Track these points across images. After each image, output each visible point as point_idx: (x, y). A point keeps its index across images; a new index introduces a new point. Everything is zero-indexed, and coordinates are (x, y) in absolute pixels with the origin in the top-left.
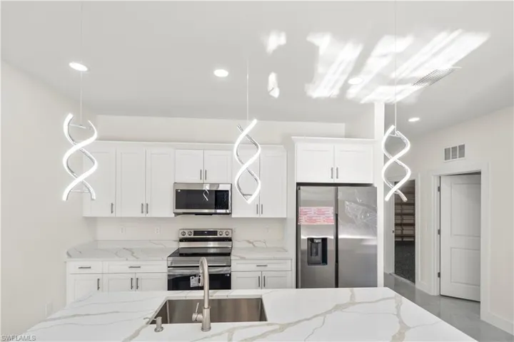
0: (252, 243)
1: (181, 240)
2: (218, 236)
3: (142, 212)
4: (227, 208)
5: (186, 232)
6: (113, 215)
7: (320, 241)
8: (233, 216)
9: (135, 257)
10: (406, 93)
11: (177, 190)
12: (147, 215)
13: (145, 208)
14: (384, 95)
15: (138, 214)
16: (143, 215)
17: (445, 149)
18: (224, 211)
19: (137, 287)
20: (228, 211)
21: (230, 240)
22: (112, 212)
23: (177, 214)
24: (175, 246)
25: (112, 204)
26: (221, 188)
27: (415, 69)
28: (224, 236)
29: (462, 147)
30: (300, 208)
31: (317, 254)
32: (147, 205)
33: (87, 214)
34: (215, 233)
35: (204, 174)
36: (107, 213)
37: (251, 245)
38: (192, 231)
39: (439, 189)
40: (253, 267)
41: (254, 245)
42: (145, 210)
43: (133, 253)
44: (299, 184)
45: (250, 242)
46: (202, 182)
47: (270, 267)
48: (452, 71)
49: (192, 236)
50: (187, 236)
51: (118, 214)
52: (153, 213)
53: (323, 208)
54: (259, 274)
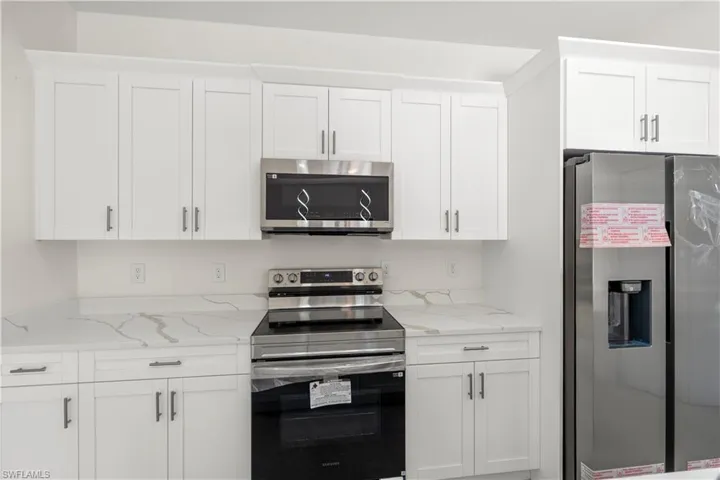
0: (423, 297)
1: (274, 293)
2: (354, 283)
3: (185, 229)
4: (385, 218)
5: (284, 274)
6: (112, 236)
7: (638, 287)
8: (395, 236)
9: (166, 337)
11: (269, 175)
12: (197, 236)
13: (191, 218)
15: (173, 232)
16: (187, 236)
18: (377, 224)
19: (173, 414)
20: (385, 225)
21: (378, 291)
22: (109, 228)
23: (267, 233)
24: (259, 308)
25: (109, 210)
28: (366, 282)
32: (197, 210)
34: (346, 276)
35: (329, 140)
36: (98, 232)
37: (421, 302)
38: (298, 273)
40: (456, 353)
41: (428, 303)
42: (190, 224)
43: (162, 325)
45: (418, 295)
46: (324, 157)
47: (495, 351)
49: (298, 284)
50: (286, 284)
51: (124, 232)
52: (210, 232)
53: (646, 208)
54: (468, 369)
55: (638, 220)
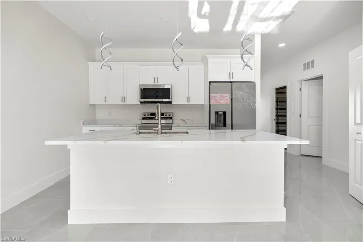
1: (143, 119)
2: (165, 116)
4: (170, 98)
5: (146, 114)
6: (106, 103)
7: (222, 113)
8: (173, 103)
10: (271, 27)
11: (141, 89)
12: (125, 103)
14: (259, 29)
15: (120, 103)
16: (122, 103)
17: (304, 64)
18: (167, 100)
20: (170, 100)
21: (171, 118)
22: (105, 101)
23: (141, 103)
24: (140, 122)
25: (105, 97)
26: (166, 87)
27: (272, 11)
28: (168, 116)
29: (313, 62)
30: (211, 95)
31: (221, 122)
32: (125, 97)
33: (92, 102)
35: (156, 79)
36: (103, 103)
37: (184, 122)
38: (150, 114)
39: (301, 89)
42: (123, 100)
44: (210, 82)
45: (183, 121)
46: (155, 84)
48: (293, 12)
49: (150, 116)
50: (147, 116)
51: (109, 103)
52: (128, 102)
53: (224, 95)
55: (222, 98)
